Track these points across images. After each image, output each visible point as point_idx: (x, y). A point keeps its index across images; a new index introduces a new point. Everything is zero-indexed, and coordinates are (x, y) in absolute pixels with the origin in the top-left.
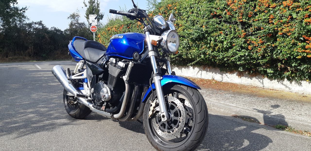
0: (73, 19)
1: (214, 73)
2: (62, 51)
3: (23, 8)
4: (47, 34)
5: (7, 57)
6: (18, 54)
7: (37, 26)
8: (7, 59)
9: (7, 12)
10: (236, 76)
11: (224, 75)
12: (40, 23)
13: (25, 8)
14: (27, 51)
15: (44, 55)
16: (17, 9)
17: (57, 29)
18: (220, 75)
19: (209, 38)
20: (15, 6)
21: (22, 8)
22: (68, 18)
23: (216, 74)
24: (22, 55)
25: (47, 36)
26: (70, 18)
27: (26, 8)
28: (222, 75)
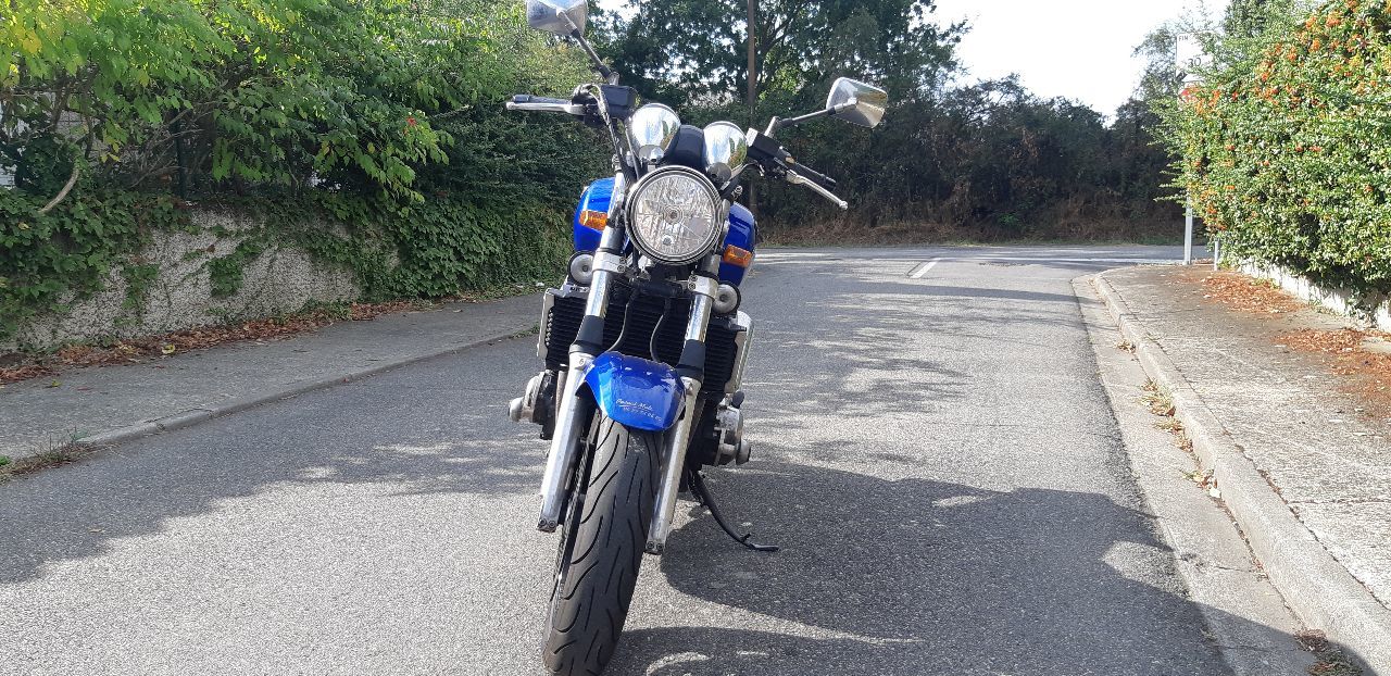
0: (1158, 56)
2: (1087, 202)
3: (953, 26)
4: (1030, 129)
5: (873, 224)
6: (914, 212)
7: (996, 97)
8: (874, 232)
9: (897, 47)
12: (1010, 85)
13: (961, 25)
14: (946, 204)
15: (1008, 219)
16: (929, 34)
17: (1074, 105)
20: (925, 22)
21: (949, 28)
22: (1137, 50)
24: (927, 217)
25: (1027, 137)
26: (1145, 52)
27: (964, 23)
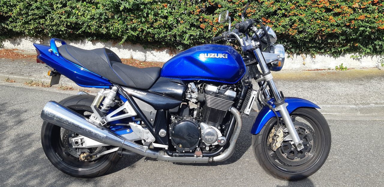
1: (132, 50)
10: (166, 53)
11: (148, 53)
18: (142, 53)
19: (146, 11)
23: (136, 52)
28: (146, 53)
